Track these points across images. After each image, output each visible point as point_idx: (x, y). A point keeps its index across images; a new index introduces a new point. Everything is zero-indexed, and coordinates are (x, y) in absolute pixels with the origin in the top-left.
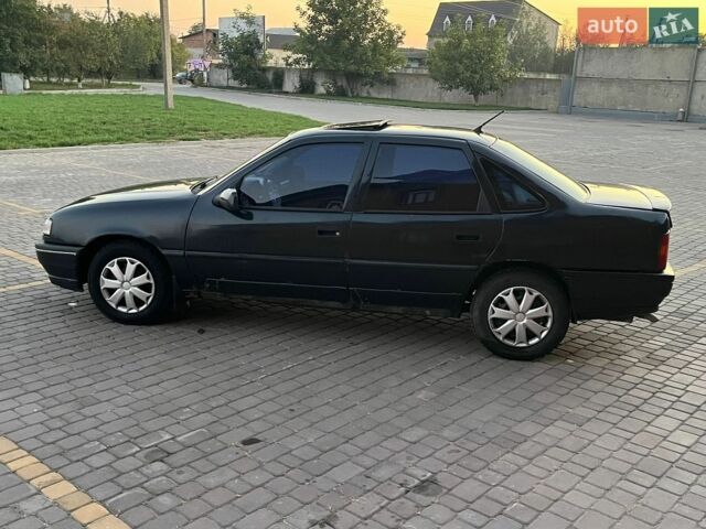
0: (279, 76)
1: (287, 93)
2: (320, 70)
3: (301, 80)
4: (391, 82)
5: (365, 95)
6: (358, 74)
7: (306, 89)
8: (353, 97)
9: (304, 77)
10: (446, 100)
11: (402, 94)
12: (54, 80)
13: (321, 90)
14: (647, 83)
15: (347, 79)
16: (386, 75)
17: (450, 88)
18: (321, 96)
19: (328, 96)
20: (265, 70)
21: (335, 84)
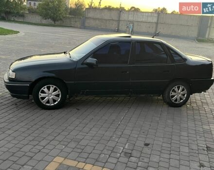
4: (22, 16)
10: (43, 23)
11: (27, 20)
14: (106, 20)
17: (46, 19)
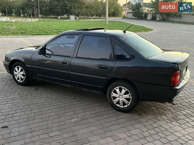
0: (146, 15)
1: (148, 20)
2: (158, 13)
3: (152, 16)
5: (171, 20)
6: (169, 14)
7: (154, 19)
8: (167, 21)
9: (153, 15)
12: (86, 17)
13: (158, 19)
15: (166, 16)
16: (178, 14)
18: (158, 21)
19: (160, 21)
20: (142, 13)
21: (162, 17)
